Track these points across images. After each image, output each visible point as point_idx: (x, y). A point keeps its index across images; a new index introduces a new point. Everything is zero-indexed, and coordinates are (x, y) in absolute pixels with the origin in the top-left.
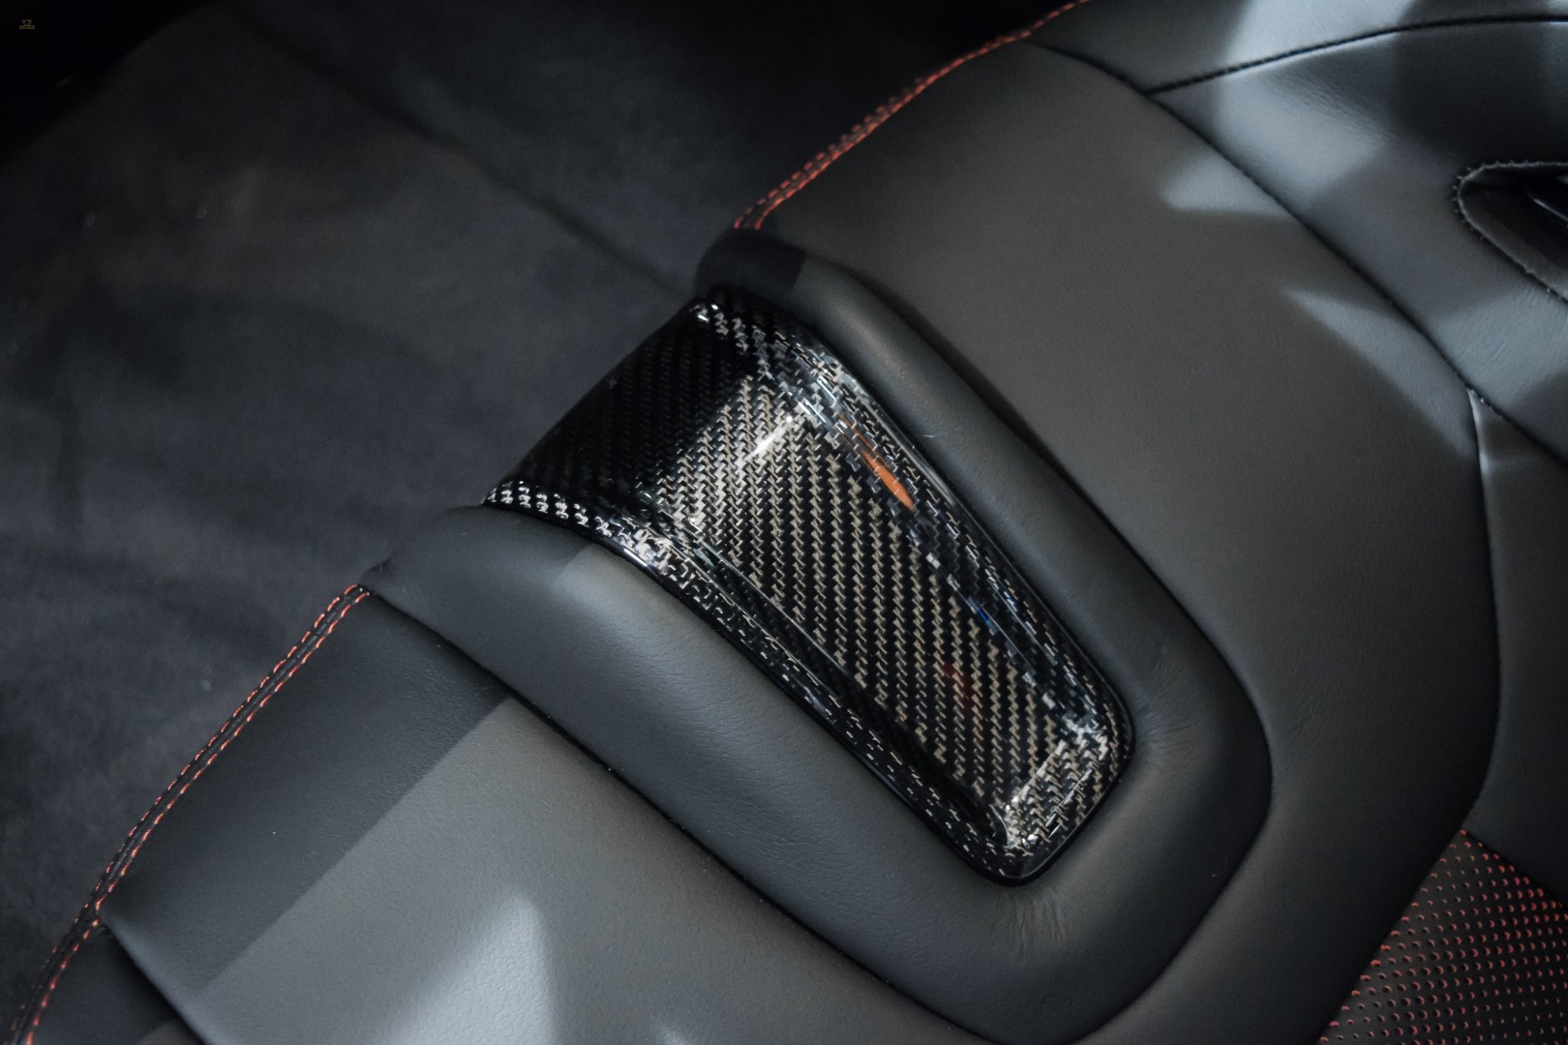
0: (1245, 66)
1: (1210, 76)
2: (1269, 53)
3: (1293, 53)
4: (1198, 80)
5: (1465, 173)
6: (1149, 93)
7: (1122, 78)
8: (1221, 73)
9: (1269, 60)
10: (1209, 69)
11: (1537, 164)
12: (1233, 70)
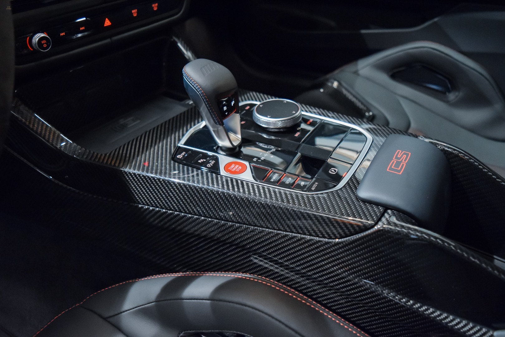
0: (126, 311)
1: (119, 314)
2: (131, 307)
3: (136, 307)
4: (117, 315)
5: (180, 334)
6: (105, 319)
7: (100, 316)
8: (121, 313)
9: (131, 309)
10: (119, 312)
11: (194, 331)
12: (124, 312)
